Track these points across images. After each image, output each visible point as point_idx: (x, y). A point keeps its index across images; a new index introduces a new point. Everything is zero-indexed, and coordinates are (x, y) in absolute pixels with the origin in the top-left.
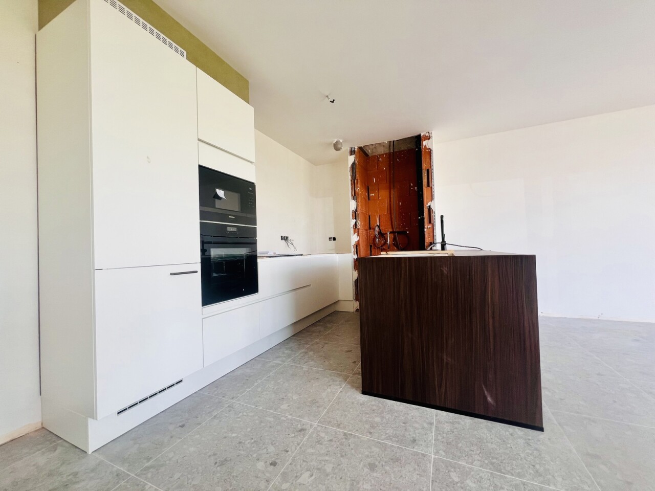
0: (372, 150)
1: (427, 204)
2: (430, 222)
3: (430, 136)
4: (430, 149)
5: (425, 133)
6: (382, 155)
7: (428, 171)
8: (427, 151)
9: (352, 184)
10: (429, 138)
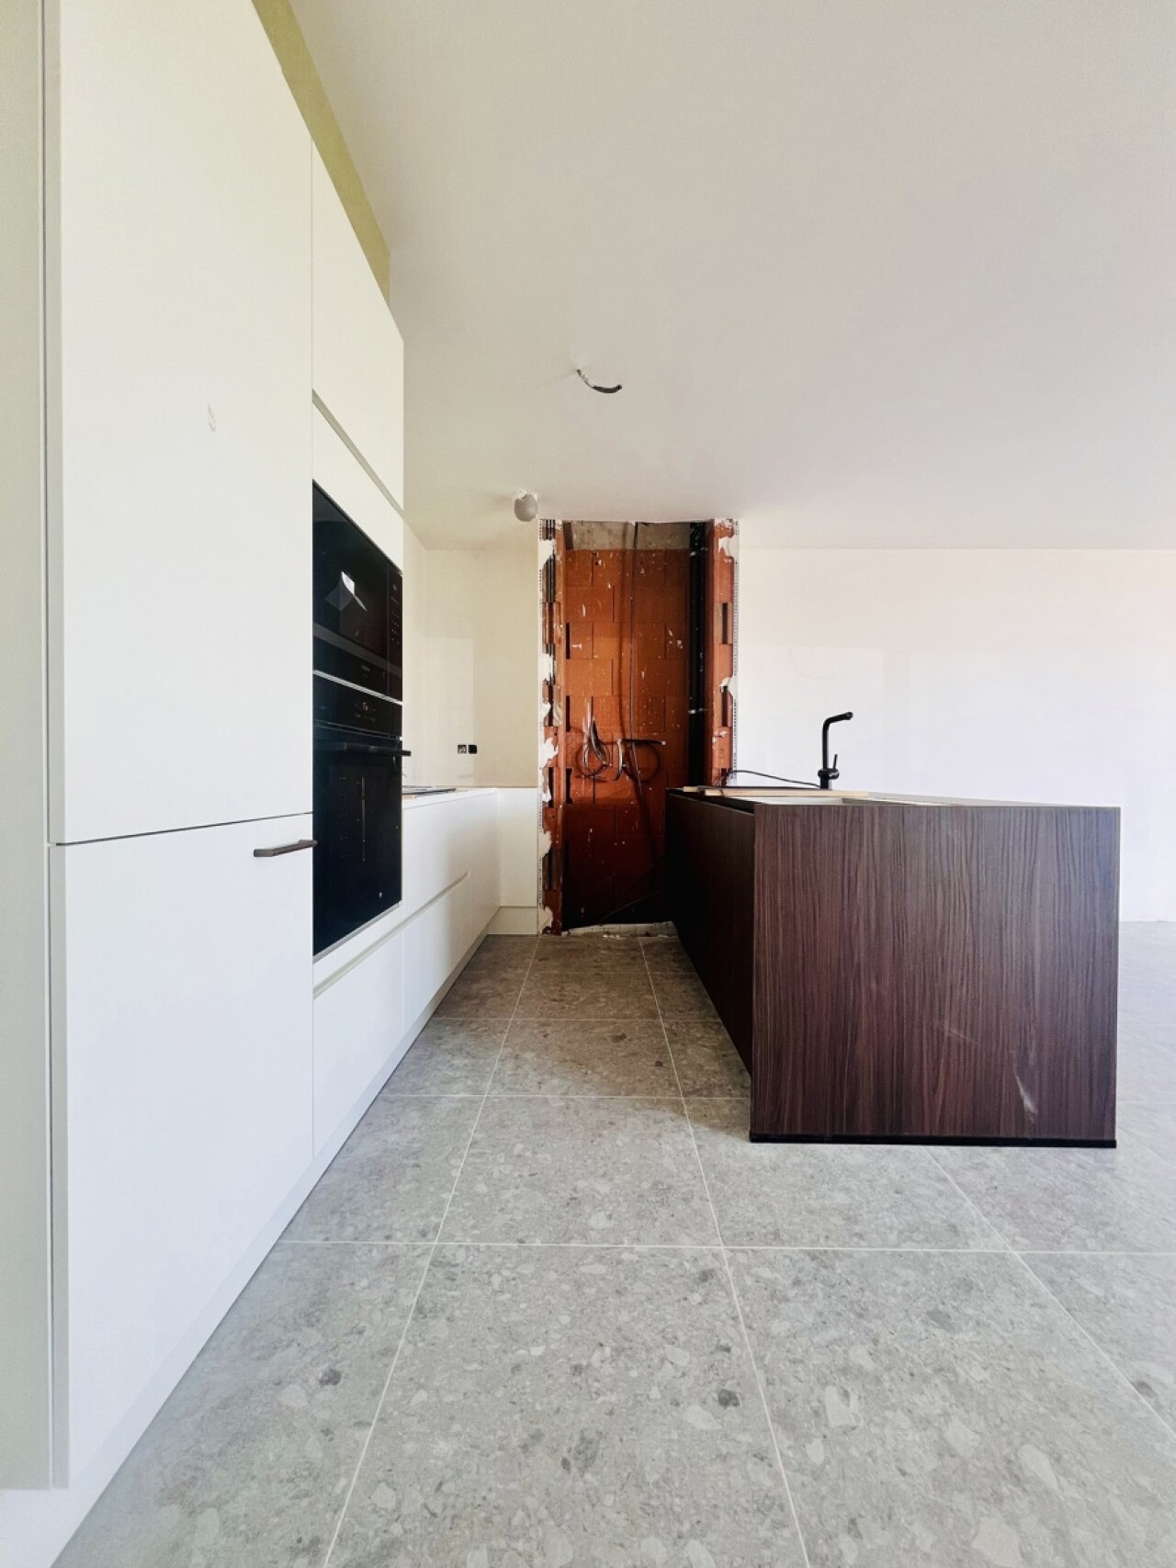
0: (583, 535)
1: (720, 682)
2: (724, 723)
3: (732, 529)
4: (732, 558)
5: (724, 519)
6: (604, 553)
7: (725, 606)
8: (726, 561)
9: (544, 612)
10: (731, 533)
